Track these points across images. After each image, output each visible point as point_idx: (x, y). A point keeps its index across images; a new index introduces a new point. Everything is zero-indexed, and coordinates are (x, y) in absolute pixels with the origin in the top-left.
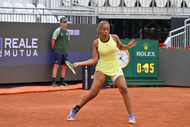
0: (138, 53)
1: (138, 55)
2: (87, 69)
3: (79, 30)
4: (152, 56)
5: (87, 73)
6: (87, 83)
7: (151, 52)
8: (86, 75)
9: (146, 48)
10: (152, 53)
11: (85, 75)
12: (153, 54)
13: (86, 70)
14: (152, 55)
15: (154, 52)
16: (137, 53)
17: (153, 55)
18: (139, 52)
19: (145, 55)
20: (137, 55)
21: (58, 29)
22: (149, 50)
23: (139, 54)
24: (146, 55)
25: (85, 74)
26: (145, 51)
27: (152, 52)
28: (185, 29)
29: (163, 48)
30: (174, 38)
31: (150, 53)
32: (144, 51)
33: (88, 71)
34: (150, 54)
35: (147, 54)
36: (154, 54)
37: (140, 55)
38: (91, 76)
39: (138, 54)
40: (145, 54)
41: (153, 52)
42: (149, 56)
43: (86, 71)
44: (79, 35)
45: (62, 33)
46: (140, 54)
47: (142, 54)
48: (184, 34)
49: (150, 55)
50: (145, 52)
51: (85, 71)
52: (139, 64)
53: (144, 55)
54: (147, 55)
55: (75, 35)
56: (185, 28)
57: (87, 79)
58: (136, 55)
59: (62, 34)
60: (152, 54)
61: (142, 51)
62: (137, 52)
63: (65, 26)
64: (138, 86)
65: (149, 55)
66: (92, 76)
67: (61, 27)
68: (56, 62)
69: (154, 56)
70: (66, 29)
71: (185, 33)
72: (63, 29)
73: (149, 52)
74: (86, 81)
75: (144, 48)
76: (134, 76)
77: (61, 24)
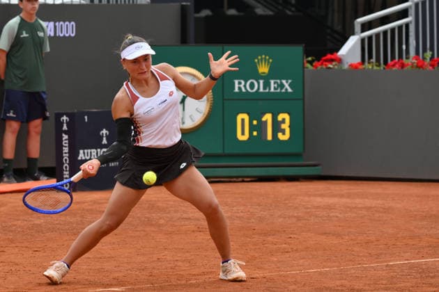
0: (240, 83)
1: (240, 88)
2: (66, 132)
3: (73, 23)
4: (283, 91)
5: (67, 145)
6: (68, 173)
7: (279, 81)
8: (66, 150)
9: (264, 69)
10: (281, 83)
11: (63, 150)
12: (287, 86)
13: (64, 135)
14: (281, 89)
15: (290, 81)
16: (234, 83)
17: (286, 89)
18: (243, 82)
19: (261, 90)
20: (237, 90)
21: (14, 22)
22: (274, 73)
23: (242, 86)
24: (264, 88)
25: (63, 146)
26: (262, 78)
27: (284, 82)
28: (412, 12)
29: (330, 68)
30: (370, 38)
31: (275, 83)
32: (258, 77)
33: (69, 139)
34: (276, 85)
35: (267, 85)
36: (290, 85)
37: (244, 90)
38: (79, 153)
39: (239, 86)
40: (259, 86)
41: (287, 79)
42: (273, 93)
43: (64, 139)
44: (73, 35)
45: (24, 32)
46: (245, 86)
47: (252, 86)
48: (407, 25)
49: (275, 89)
50: (261, 82)
51: (62, 137)
52: (243, 117)
53: (259, 88)
54: (267, 91)
55: (61, 35)
56: (410, 7)
57: (68, 162)
58: (234, 89)
59: (25, 35)
60: (282, 86)
61: (252, 79)
62: (236, 82)
63: (32, 12)
64: (246, 179)
65: (272, 90)
66: (81, 151)
67: (21, 15)
68: (11, 114)
69: (290, 90)
70: (37, 20)
71: (411, 22)
72: (28, 21)
73: (272, 82)
74: (66, 167)
75: (257, 70)
76: (227, 151)
77: (21, 7)
